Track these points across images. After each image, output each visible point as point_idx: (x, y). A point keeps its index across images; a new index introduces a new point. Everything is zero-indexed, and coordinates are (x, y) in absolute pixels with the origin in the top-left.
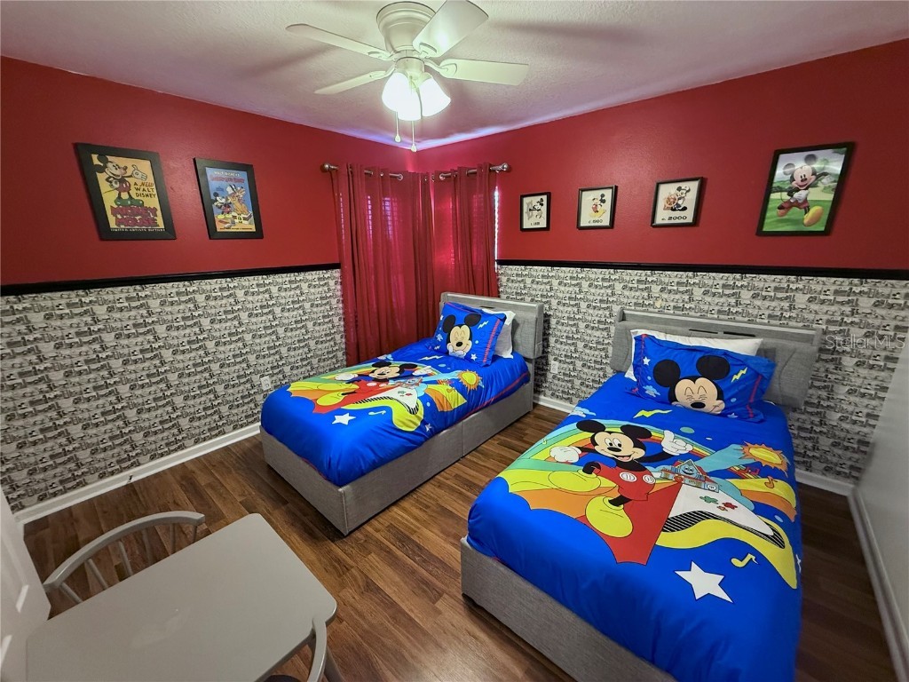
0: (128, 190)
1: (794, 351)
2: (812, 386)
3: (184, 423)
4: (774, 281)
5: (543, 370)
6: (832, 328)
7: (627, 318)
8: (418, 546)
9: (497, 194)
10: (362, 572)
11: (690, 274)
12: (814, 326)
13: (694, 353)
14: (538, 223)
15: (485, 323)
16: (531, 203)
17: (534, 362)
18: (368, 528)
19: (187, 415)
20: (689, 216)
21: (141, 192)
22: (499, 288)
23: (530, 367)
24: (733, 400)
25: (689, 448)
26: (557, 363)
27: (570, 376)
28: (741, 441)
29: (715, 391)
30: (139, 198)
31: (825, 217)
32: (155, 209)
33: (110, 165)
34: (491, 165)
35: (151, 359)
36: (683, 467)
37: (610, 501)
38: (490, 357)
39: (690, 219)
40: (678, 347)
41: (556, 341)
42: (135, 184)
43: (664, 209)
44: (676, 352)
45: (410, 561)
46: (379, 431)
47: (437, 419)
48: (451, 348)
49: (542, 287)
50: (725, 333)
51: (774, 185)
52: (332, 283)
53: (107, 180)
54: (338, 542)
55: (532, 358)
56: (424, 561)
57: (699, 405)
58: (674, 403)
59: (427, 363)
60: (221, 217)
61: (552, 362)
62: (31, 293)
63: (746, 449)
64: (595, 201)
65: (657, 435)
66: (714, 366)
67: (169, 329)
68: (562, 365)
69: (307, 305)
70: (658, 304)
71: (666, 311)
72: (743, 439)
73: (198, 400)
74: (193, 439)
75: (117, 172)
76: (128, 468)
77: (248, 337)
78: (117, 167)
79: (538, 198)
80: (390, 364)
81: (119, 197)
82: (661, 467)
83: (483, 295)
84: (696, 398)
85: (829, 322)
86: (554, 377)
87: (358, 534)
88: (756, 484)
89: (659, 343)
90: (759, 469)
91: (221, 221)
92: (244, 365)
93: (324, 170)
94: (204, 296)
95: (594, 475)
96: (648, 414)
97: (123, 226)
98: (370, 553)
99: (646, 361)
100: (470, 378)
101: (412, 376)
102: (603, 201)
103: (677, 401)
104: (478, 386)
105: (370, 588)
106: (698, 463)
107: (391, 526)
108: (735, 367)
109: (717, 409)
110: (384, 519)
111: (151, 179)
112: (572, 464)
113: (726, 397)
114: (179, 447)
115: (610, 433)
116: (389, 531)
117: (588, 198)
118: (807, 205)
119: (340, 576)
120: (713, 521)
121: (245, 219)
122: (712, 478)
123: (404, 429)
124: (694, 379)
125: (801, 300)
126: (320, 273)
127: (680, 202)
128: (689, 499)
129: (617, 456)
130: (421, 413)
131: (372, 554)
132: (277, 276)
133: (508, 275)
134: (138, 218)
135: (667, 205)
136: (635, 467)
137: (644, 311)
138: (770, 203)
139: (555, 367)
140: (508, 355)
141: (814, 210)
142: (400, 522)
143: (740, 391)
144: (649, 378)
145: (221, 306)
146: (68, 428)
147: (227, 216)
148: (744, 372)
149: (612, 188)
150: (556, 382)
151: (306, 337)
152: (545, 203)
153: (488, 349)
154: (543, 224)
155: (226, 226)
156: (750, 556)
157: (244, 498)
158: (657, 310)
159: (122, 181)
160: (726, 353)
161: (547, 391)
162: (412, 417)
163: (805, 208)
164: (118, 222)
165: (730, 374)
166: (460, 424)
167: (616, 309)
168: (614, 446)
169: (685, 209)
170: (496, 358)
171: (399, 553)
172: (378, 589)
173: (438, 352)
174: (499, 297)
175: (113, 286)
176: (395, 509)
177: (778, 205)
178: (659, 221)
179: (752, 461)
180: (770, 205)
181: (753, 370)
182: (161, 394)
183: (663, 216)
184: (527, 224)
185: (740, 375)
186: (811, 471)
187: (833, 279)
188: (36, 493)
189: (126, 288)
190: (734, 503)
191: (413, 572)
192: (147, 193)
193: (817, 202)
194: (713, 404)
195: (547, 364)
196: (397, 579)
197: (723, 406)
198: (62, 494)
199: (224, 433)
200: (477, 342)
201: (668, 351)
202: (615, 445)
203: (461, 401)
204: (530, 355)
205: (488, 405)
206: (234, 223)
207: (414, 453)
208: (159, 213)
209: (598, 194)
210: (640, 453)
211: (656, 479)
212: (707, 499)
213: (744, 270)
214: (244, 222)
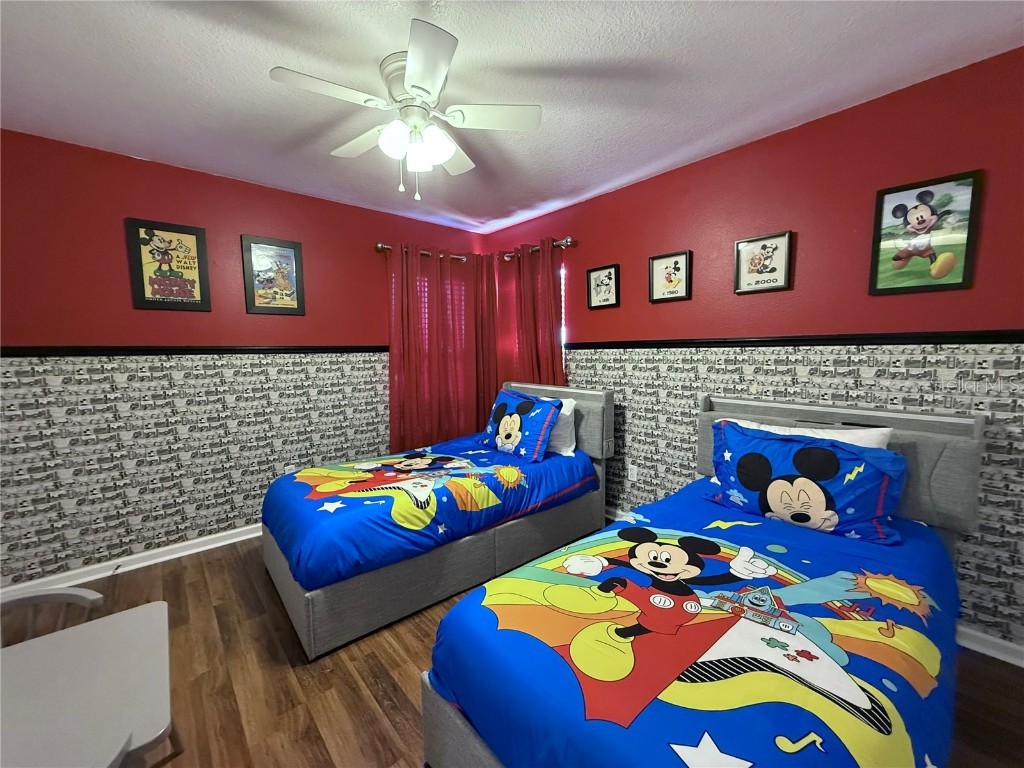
0: (169, 262)
1: (944, 446)
2: (985, 502)
3: (190, 510)
4: (903, 352)
5: (619, 476)
6: (1001, 415)
7: (716, 408)
8: (395, 687)
9: (563, 272)
10: (309, 713)
11: (790, 349)
12: (973, 412)
13: (790, 445)
14: (608, 300)
15: (538, 411)
16: (599, 277)
17: (604, 463)
18: (343, 655)
19: (195, 500)
20: (780, 279)
21: (182, 264)
22: (567, 375)
23: (599, 470)
24: (850, 511)
25: (772, 571)
26: (635, 467)
27: (651, 484)
28: (857, 569)
29: (821, 498)
30: (180, 270)
31: (960, 264)
32: (194, 281)
33: (155, 238)
34: (554, 240)
35: (165, 434)
36: (752, 595)
37: (618, 631)
38: (542, 452)
39: (781, 282)
40: (769, 437)
41: (634, 440)
42: (178, 257)
43: (749, 272)
44: (765, 443)
45: (375, 705)
46: (369, 524)
47: (454, 519)
48: (500, 441)
49: (615, 373)
50: (844, 424)
51: (883, 232)
52: (379, 367)
53: (150, 252)
54: (299, 670)
55: (600, 457)
56: (395, 707)
57: (802, 517)
58: (768, 515)
59: (467, 457)
60: (261, 292)
61: (630, 466)
62: (55, 356)
63: (861, 579)
64: (669, 270)
65: (728, 551)
66: (818, 462)
67: (189, 403)
68: (642, 471)
69: (348, 390)
70: (753, 389)
71: (764, 398)
72: (858, 565)
73: (209, 485)
74: (197, 531)
75: (162, 245)
76: (119, 556)
77: (276, 419)
78: (162, 240)
79: (606, 272)
80: (425, 455)
81: (160, 268)
82: (717, 593)
83: (548, 384)
84: (798, 508)
85: (994, 406)
86: (633, 485)
87: (327, 661)
88: (864, 631)
89: (743, 431)
90: (874, 608)
91: (260, 296)
92: (268, 450)
93: (377, 249)
94: (232, 371)
95: (612, 594)
96: (724, 525)
97: (158, 296)
98: (329, 688)
99: (727, 456)
100: (510, 475)
101: (442, 468)
102: (678, 269)
103: (771, 511)
104: (519, 486)
105: (311, 736)
106: (777, 592)
107: (373, 655)
108: (850, 463)
109: (828, 523)
110: (366, 646)
111: (194, 253)
112: (588, 577)
113: (839, 505)
114: (180, 538)
115: (660, 544)
116: (366, 661)
117: (661, 267)
118: (931, 252)
119: (280, 712)
120: (769, 674)
121: (287, 295)
122: (792, 615)
123: (406, 525)
124: (791, 479)
125: (947, 376)
126: (366, 356)
127: (767, 262)
128: (741, 640)
129: (657, 573)
130: (432, 509)
131: (333, 690)
132: (316, 356)
133: (576, 360)
134: (175, 289)
135: (752, 268)
136: (680, 589)
137: (737, 398)
138: (881, 253)
139: (633, 473)
140: (568, 452)
141: (941, 258)
142: (385, 651)
143: (858, 497)
144: (732, 479)
145: (250, 383)
146: (61, 501)
147: (268, 291)
148: (861, 469)
149: (685, 253)
150: (636, 492)
151: (344, 425)
152: (613, 276)
153: (540, 443)
154: (613, 301)
155: (266, 300)
156: (813, 737)
157: (221, 602)
158: (752, 397)
159: (165, 253)
160: (834, 444)
161: (625, 504)
162: (420, 513)
163: (930, 256)
164: (154, 292)
165: (840, 473)
166: (491, 531)
167: (701, 395)
168: (659, 561)
169: (773, 270)
170: (549, 454)
171: (366, 692)
172: (319, 737)
173: (486, 447)
174: (568, 386)
175: (138, 355)
176: (386, 634)
177: (893, 255)
178: (744, 287)
179: (868, 596)
180: (882, 257)
181: (872, 466)
182: (170, 475)
183: (748, 281)
184: (595, 302)
185: (855, 473)
186: (1011, 640)
187: (989, 347)
188: (11, 573)
189: (151, 357)
190: (814, 650)
191: (373, 721)
192: (188, 265)
193: (945, 248)
194: (822, 516)
195: (624, 469)
196: (349, 727)
197: (836, 519)
198: (39, 578)
199: (235, 527)
200: (527, 433)
201: (754, 442)
202: (662, 559)
203: (493, 500)
204: (597, 454)
205: (533, 512)
206: (274, 298)
207: (420, 560)
208: (197, 285)
209: (670, 262)
210: (695, 571)
211: (706, 608)
212: (771, 643)
213: (860, 340)
214: (285, 298)
